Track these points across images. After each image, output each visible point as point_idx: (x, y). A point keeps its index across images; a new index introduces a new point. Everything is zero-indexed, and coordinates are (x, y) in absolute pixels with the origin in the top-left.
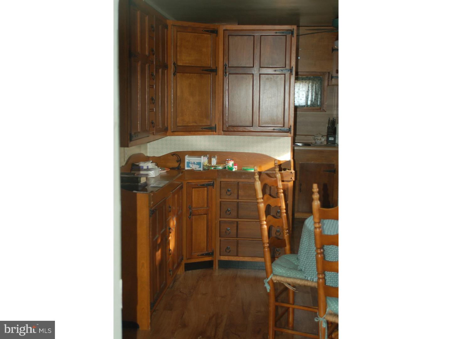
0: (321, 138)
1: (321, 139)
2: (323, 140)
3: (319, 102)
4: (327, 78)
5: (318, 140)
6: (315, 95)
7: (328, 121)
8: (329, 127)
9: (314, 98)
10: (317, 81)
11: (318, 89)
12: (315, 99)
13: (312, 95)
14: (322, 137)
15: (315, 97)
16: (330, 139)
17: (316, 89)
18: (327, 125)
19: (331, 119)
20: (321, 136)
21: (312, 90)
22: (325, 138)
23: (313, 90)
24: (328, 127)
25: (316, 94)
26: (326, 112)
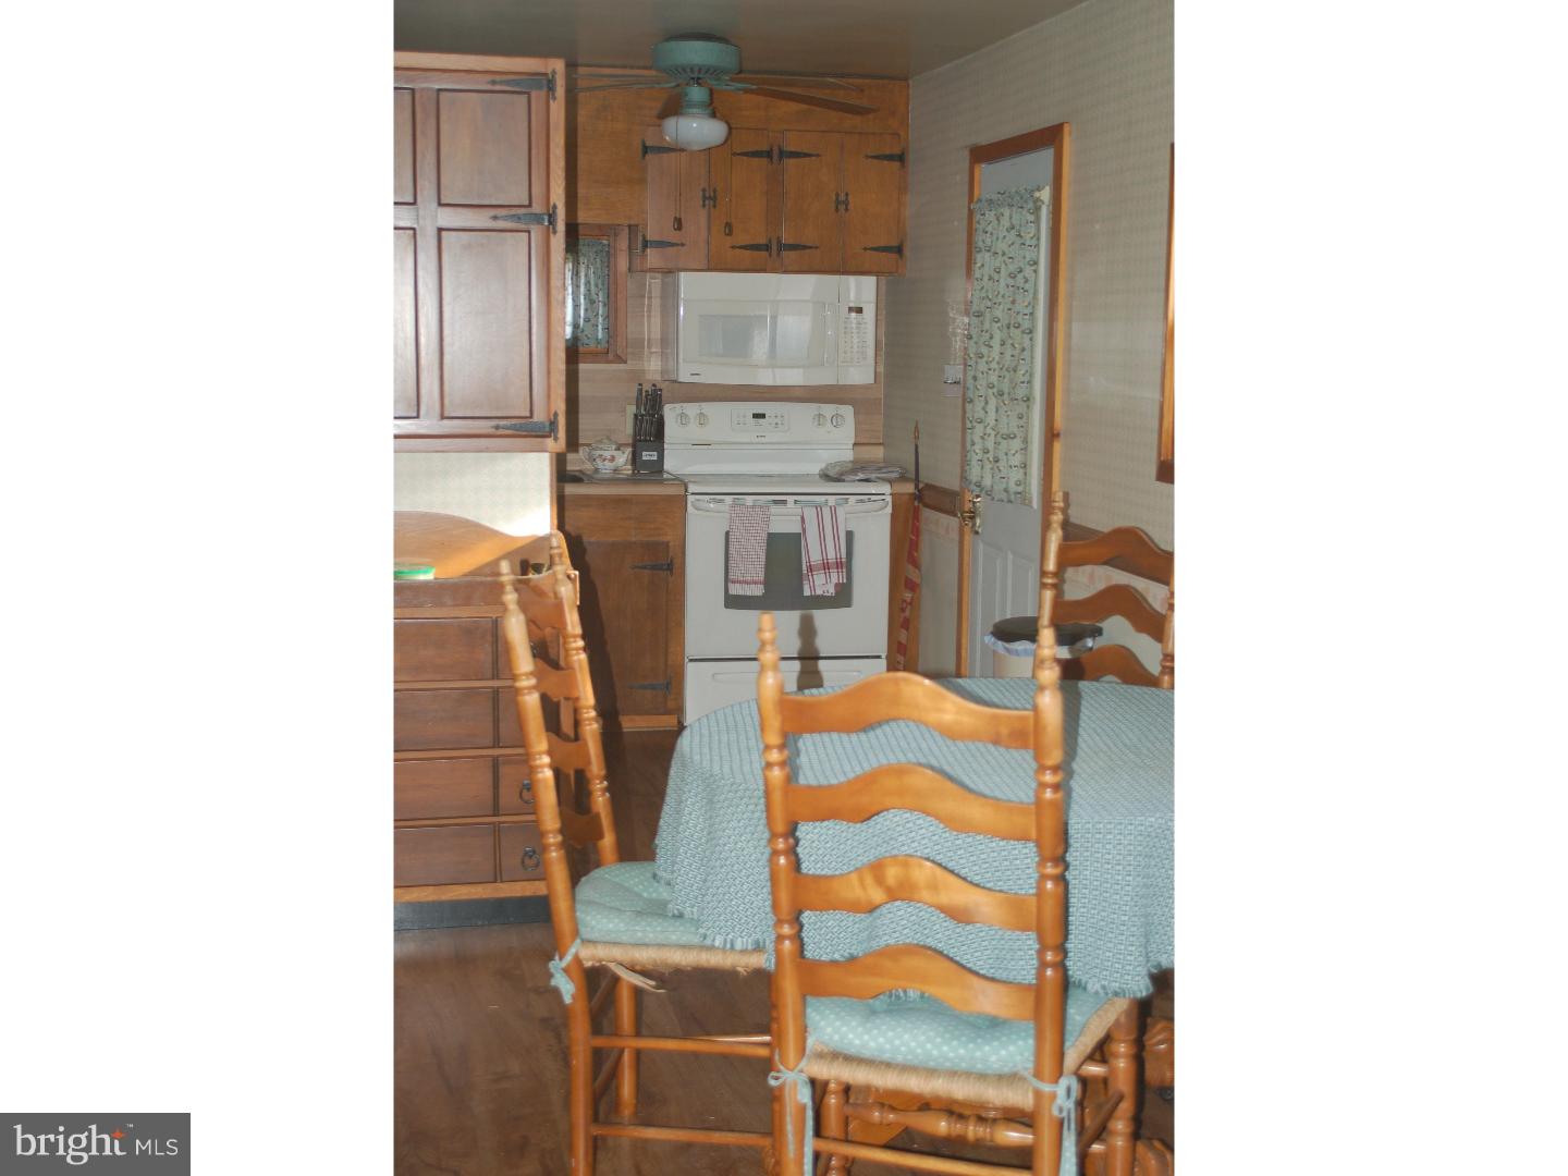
0: (615, 453)
1: (613, 459)
2: (623, 458)
3: (600, 327)
4: (623, 243)
5: (604, 460)
6: (586, 304)
7: (634, 394)
8: (642, 416)
9: (582, 315)
10: (592, 256)
11: (597, 286)
12: (587, 320)
13: (576, 306)
14: (617, 449)
15: (586, 310)
16: (644, 458)
17: (588, 283)
18: (631, 409)
19: (647, 387)
20: (614, 447)
21: (576, 286)
22: (627, 453)
23: (578, 286)
24: (636, 416)
25: (591, 302)
26: (625, 362)
